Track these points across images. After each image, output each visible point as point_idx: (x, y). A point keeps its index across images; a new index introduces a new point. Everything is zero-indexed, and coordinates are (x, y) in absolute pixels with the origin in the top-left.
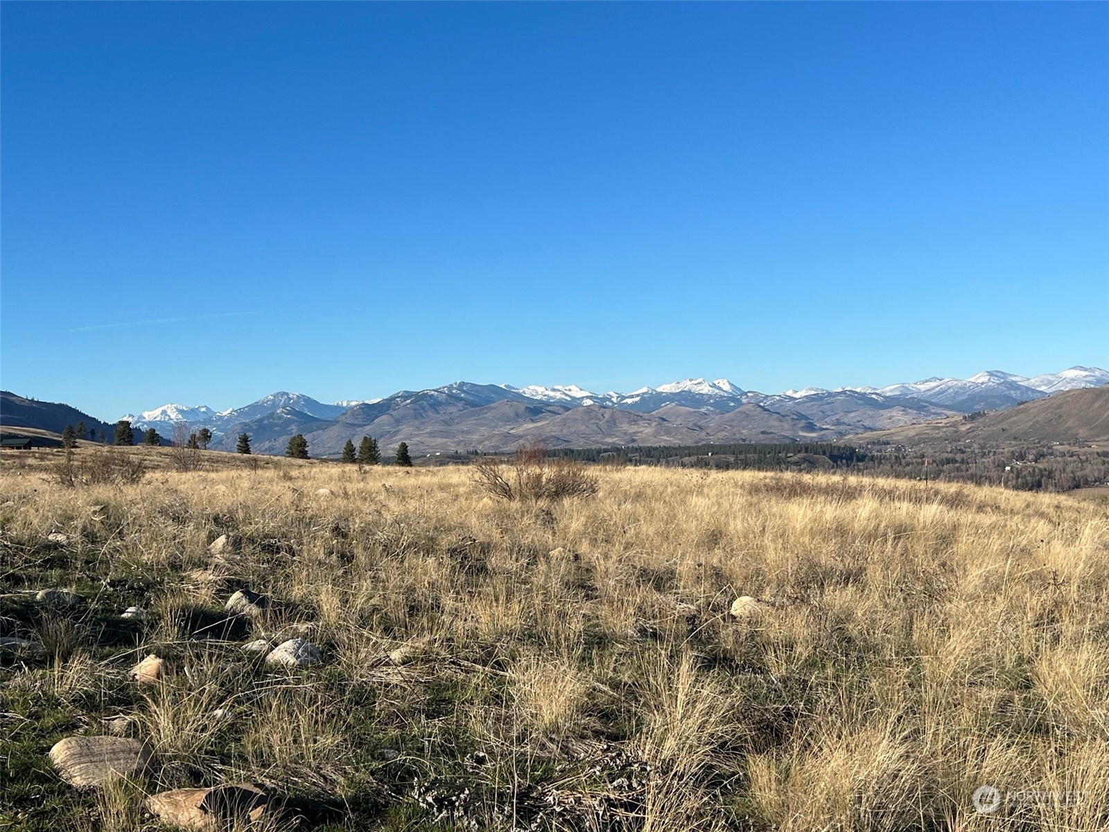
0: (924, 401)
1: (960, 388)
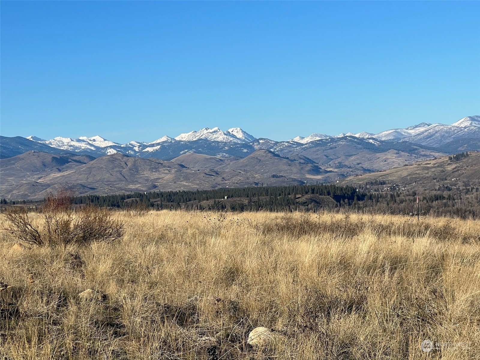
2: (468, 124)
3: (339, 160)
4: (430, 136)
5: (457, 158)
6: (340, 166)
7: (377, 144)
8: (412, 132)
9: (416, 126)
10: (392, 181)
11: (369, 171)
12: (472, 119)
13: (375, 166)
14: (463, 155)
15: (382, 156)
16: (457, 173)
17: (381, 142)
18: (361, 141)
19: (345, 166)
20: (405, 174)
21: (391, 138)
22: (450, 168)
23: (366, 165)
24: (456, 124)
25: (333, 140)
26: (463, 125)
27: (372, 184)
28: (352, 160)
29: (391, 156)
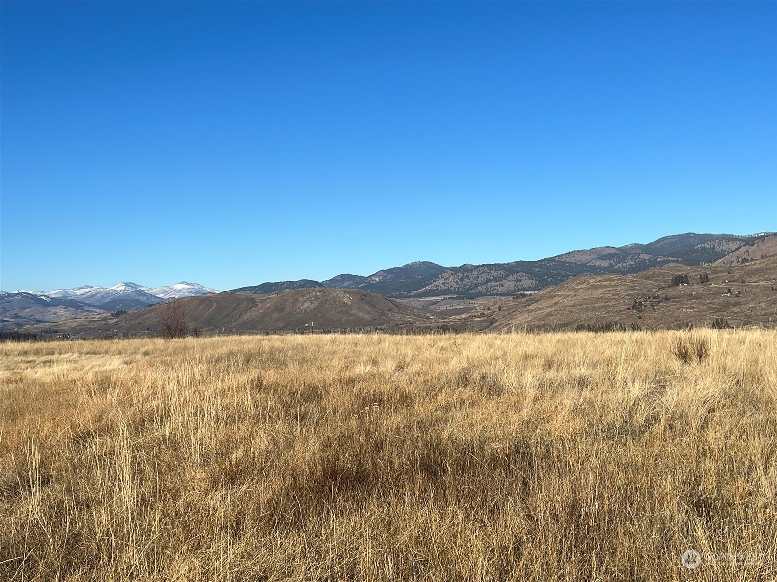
0: (80, 302)
1: (106, 294)
2: (123, 288)
3: (15, 312)
4: (92, 296)
5: (118, 315)
6: (16, 316)
7: (48, 300)
8: (78, 292)
9: (81, 288)
10: (64, 331)
11: (41, 322)
12: (126, 285)
13: (46, 318)
14: (122, 312)
15: (52, 310)
16: (118, 326)
17: (52, 298)
18: (34, 297)
19: (20, 317)
20: (74, 325)
21: (60, 296)
22: (111, 322)
23: (38, 317)
24: (113, 288)
25: (10, 295)
26: (118, 289)
27: (46, 332)
28: (26, 312)
29: (60, 311)
